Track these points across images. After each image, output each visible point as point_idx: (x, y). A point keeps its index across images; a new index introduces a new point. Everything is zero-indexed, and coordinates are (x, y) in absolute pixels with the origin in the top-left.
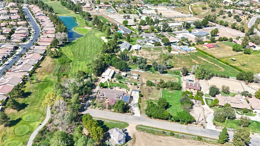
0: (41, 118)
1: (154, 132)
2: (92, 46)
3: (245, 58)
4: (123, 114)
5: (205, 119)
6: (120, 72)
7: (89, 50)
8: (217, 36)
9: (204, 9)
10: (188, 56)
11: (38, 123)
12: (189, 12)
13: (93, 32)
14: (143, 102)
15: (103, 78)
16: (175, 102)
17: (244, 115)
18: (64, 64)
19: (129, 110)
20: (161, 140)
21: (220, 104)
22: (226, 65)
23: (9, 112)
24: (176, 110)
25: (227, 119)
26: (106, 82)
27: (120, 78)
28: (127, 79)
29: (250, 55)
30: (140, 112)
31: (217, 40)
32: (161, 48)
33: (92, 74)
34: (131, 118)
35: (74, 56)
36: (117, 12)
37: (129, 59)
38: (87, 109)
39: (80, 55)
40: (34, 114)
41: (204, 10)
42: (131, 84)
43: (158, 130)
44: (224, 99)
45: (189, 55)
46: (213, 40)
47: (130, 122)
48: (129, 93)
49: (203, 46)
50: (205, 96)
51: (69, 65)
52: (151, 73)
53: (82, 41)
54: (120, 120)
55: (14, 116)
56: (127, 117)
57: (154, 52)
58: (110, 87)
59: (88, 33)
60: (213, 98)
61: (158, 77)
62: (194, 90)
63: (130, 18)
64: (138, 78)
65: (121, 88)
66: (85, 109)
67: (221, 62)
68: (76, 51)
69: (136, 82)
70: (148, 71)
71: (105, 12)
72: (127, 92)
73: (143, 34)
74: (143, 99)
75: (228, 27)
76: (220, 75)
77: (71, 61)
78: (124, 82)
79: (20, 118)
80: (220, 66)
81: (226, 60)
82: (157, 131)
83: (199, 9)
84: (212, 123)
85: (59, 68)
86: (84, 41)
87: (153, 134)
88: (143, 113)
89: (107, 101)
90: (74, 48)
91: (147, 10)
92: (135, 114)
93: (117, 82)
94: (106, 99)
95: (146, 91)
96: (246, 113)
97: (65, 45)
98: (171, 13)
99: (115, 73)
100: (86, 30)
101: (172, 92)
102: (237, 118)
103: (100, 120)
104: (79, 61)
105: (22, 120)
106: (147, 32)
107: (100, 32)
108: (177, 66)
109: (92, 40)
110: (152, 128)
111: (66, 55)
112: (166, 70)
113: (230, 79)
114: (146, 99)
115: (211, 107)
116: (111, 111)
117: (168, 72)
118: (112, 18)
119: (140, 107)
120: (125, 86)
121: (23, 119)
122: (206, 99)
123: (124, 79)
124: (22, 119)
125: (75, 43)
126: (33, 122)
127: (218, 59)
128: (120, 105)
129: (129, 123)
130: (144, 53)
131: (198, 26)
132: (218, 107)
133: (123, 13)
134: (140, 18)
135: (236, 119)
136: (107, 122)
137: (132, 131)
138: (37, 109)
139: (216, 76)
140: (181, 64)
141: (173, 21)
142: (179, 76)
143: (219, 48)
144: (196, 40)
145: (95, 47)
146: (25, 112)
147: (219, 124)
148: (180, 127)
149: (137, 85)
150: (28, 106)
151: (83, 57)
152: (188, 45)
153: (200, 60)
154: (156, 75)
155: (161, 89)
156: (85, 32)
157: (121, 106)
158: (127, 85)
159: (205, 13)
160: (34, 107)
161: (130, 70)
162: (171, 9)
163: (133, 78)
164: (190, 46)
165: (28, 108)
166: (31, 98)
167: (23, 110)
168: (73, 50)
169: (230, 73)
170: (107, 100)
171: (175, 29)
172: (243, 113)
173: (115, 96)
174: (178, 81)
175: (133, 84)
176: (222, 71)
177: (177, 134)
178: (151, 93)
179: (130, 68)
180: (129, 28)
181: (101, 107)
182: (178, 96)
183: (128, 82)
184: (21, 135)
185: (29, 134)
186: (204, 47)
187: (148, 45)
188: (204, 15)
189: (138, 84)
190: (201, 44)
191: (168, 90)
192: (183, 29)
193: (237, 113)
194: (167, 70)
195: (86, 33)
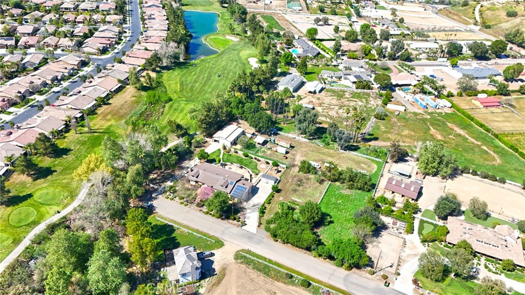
0: (66, 201)
1: (269, 271)
2: (225, 75)
4: (222, 221)
5: (399, 265)
6: (257, 133)
7: (214, 83)
8: (519, 82)
9: (511, 16)
10: (424, 121)
11: (56, 208)
12: (472, 21)
13: (238, 47)
14: (275, 204)
15: (215, 141)
16: (346, 217)
17: (503, 274)
18: (154, 104)
19: (239, 215)
20: (276, 291)
21: (449, 238)
22: (511, 150)
23: (18, 179)
24: (340, 234)
25: (454, 277)
26: (219, 150)
27: (250, 146)
28: (263, 152)
30: (258, 224)
31: (514, 92)
32: (369, 95)
33: (198, 131)
34: (235, 232)
35: (182, 91)
36: (308, 9)
38: (156, 198)
39: (192, 90)
40: (57, 190)
41: (510, 18)
42: (268, 163)
43: (280, 269)
44: (465, 228)
45: (429, 117)
46: (502, 91)
47: (229, 240)
48: (254, 180)
49: (473, 101)
50: (422, 216)
51: (164, 107)
52: (322, 145)
53: (209, 62)
54: (209, 233)
55: (23, 188)
56: (227, 228)
57: (348, 100)
59: (228, 48)
60: (441, 223)
62: (403, 196)
63: (329, 23)
64: (287, 153)
65: (241, 167)
66: (153, 198)
67: (501, 144)
68: (188, 82)
69: (279, 160)
70: (317, 141)
71: (282, 8)
72: (251, 178)
73: (343, 60)
74: (279, 197)
76: (482, 173)
77: (170, 100)
78: (253, 156)
79: (31, 194)
80: (494, 152)
81: (517, 140)
82: (275, 270)
83: (499, 15)
84: (412, 278)
85: (143, 110)
86: (213, 64)
87: (264, 274)
89: (201, 190)
90: (188, 74)
91: (373, 10)
92: (246, 224)
93: (241, 153)
94: (201, 184)
95: (292, 181)
96: (509, 271)
97: (173, 67)
98: (428, 19)
99: (242, 135)
100: (226, 42)
101: (349, 193)
102: (479, 279)
103: (171, 224)
104: (186, 103)
105: (32, 198)
106: (351, 56)
107: (253, 47)
108: (388, 138)
109: (230, 63)
110: (270, 261)
111: (167, 86)
112: (358, 144)
113: (506, 185)
114: (285, 198)
115: (426, 241)
116: (202, 210)
117: (360, 148)
118: (291, 21)
119: (263, 213)
120: (253, 164)
121: (34, 196)
122: (422, 222)
123: (258, 150)
124: (32, 196)
125: (194, 65)
126: (49, 205)
127: (497, 136)
128: (216, 202)
129: (225, 242)
130: (325, 102)
131: (479, 55)
132: (444, 246)
133: (319, 12)
134: (351, 25)
135: (475, 281)
136: (183, 232)
137: (224, 259)
138: (67, 182)
139: (471, 174)
140: (399, 134)
141: (425, 39)
142: (380, 160)
143: (512, 109)
144: (458, 86)
145: (230, 77)
146: (45, 185)
147: (427, 285)
148: (332, 273)
149: (278, 166)
150: (55, 173)
151: (197, 96)
152: (434, 94)
153: (450, 131)
154: (332, 151)
155: (327, 184)
157: (220, 204)
158: (258, 162)
159: (511, 25)
160: (63, 177)
161: (279, 134)
162: (432, 11)
163: (277, 151)
164: (438, 96)
165: (53, 179)
166: (66, 160)
167: (42, 180)
168: (184, 79)
169: (513, 172)
170: (203, 186)
171: (421, 56)
172: (502, 269)
173: (220, 181)
174: (374, 172)
175: (271, 162)
176: (494, 165)
177: (316, 284)
178: (300, 188)
179: (281, 129)
180: (317, 45)
181: (184, 200)
182: (359, 203)
183: (262, 157)
184: (17, 225)
185: (30, 227)
186: (474, 104)
187: (343, 85)
188: (506, 30)
189: (281, 165)
190: (470, 96)
191: (343, 186)
192: (440, 57)
193: (486, 267)
194: (361, 145)
195: (224, 47)
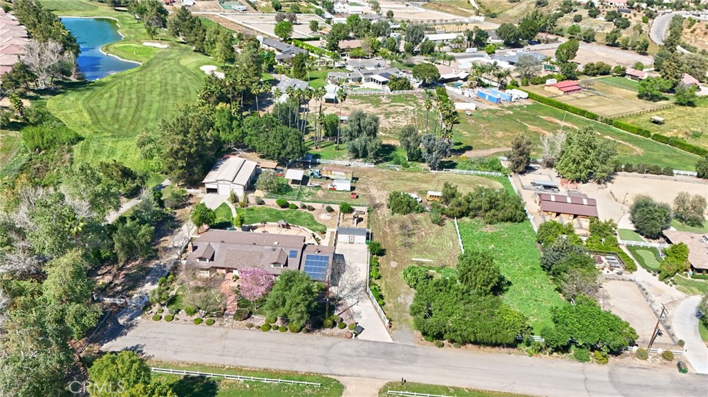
2: (170, 92)
3: (687, 117)
4: (308, 335)
5: (668, 328)
6: (280, 167)
7: (156, 106)
10: (509, 117)
13: (172, 56)
14: (389, 275)
15: (210, 191)
16: (520, 269)
18: (45, 148)
19: (336, 313)
21: (695, 263)
26: (224, 205)
27: (282, 189)
28: (310, 194)
29: (697, 108)
30: (387, 321)
31: (580, 74)
32: (412, 96)
33: (163, 180)
34: (349, 351)
35: (96, 122)
36: (255, 8)
37: (310, 127)
38: (132, 325)
39: (118, 120)
42: (330, 210)
46: (570, 72)
47: (348, 372)
48: (325, 242)
49: (546, 88)
50: (623, 240)
51: (70, 151)
52: (398, 168)
53: (130, 78)
54: (295, 369)
56: (329, 348)
57: (391, 106)
58: (242, 221)
59: (155, 58)
60: (656, 244)
61: (426, 182)
62: (576, 216)
63: (299, 23)
64: (353, 188)
65: (288, 227)
66: (122, 327)
67: (621, 131)
68: (103, 107)
69: (348, 202)
70: (387, 164)
72: (318, 240)
73: (346, 60)
74: (388, 263)
75: (594, 43)
76: (637, 166)
77: (80, 139)
78: (298, 204)
80: (623, 140)
81: (634, 123)
84: (704, 344)
85: (24, 162)
86: (138, 80)
88: (400, 324)
89: (229, 284)
90: (96, 97)
92: (363, 329)
93: (272, 203)
94: (224, 271)
95: (393, 231)
97: (62, 90)
98: (418, 13)
99: (257, 172)
100: (148, 50)
101: (495, 230)
103: (196, 373)
104: (114, 139)
106: (357, 53)
107: (199, 54)
108: (483, 145)
109: (170, 76)
111: (62, 119)
112: (449, 159)
113: (675, 177)
114: (401, 262)
115: (668, 276)
116: (252, 326)
118: (241, 23)
119: (381, 297)
120: (303, 216)
123: (299, 193)
125: (102, 84)
127: (609, 122)
128: (293, 295)
129: (342, 380)
131: (511, 41)
132: (692, 276)
133: (274, 11)
134: (328, 22)
136: (234, 384)
139: (626, 170)
140: (493, 138)
143: (594, 92)
144: (519, 74)
145: (180, 94)
149: (351, 211)
151: (132, 127)
152: (497, 87)
153: (552, 125)
154: (419, 174)
156: (146, 55)
157: (301, 297)
158: (311, 212)
159: (518, 12)
161: (319, 164)
163: (334, 189)
168: (92, 105)
169: (668, 160)
170: (230, 276)
171: (444, 49)
173: (267, 256)
175: (336, 208)
176: (639, 155)
178: (414, 239)
179: (317, 156)
180: (297, 45)
181: (202, 312)
182: (522, 243)
183: (315, 202)
187: (368, 88)
188: (516, 17)
189: (357, 209)
190: (537, 84)
191: (478, 222)
192: (468, 47)
194: (453, 158)
195: (147, 58)
